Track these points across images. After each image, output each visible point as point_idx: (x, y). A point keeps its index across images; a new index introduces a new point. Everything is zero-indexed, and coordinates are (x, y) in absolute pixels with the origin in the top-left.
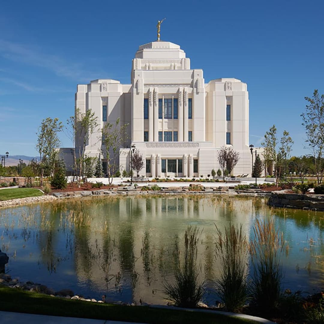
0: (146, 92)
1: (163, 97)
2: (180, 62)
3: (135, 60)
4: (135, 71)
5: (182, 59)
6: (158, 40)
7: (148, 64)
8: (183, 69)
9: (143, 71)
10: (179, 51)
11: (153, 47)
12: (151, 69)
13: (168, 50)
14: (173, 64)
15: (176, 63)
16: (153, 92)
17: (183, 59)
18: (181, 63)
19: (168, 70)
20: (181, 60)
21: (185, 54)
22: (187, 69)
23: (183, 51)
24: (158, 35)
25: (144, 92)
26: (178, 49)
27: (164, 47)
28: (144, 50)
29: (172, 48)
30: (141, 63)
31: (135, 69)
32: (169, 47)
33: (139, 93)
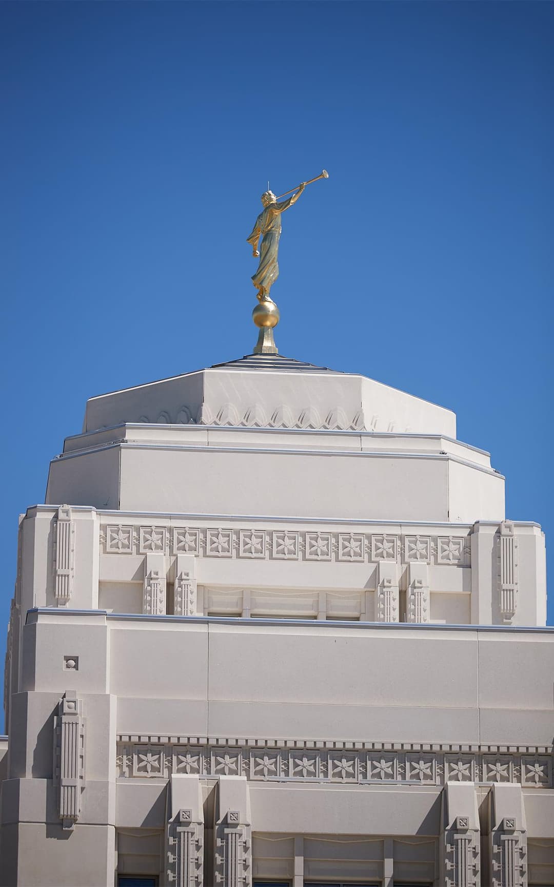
0: (137, 821)
1: (299, 861)
2: (454, 550)
3: (43, 518)
4: (42, 620)
5: (473, 529)
6: (258, 350)
7: (159, 564)
8: (485, 618)
9: (111, 626)
10: (443, 457)
11: (208, 413)
12: (191, 607)
13: (352, 444)
14: (391, 570)
15: (417, 566)
16: (199, 816)
17: (486, 535)
18: (467, 564)
19: (352, 622)
20: (465, 533)
21: (498, 485)
22: (515, 623)
23: (484, 461)
24: (260, 308)
25: (113, 818)
26: (437, 438)
27: (317, 419)
28: (132, 435)
29: (382, 429)
30: (97, 547)
31: (40, 600)
32: (357, 419)
33: (73, 820)
